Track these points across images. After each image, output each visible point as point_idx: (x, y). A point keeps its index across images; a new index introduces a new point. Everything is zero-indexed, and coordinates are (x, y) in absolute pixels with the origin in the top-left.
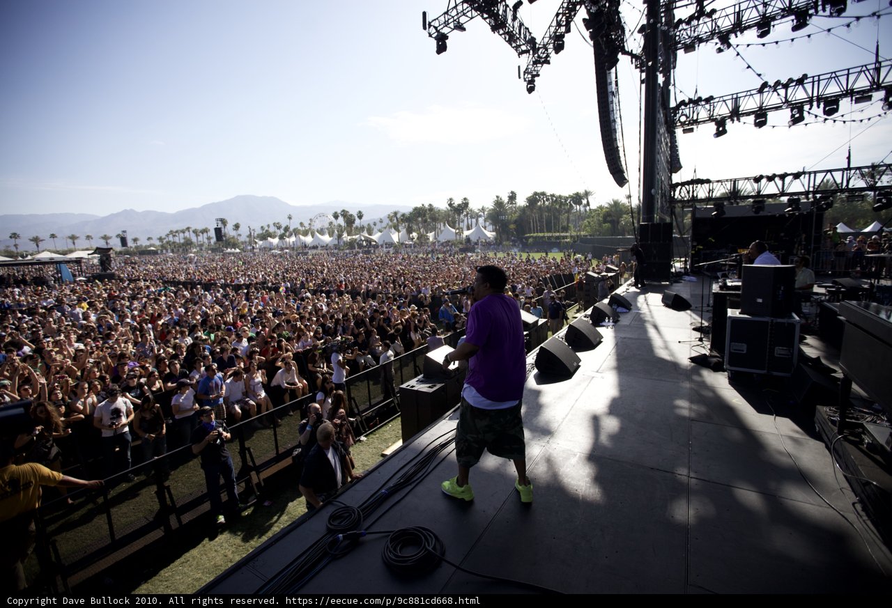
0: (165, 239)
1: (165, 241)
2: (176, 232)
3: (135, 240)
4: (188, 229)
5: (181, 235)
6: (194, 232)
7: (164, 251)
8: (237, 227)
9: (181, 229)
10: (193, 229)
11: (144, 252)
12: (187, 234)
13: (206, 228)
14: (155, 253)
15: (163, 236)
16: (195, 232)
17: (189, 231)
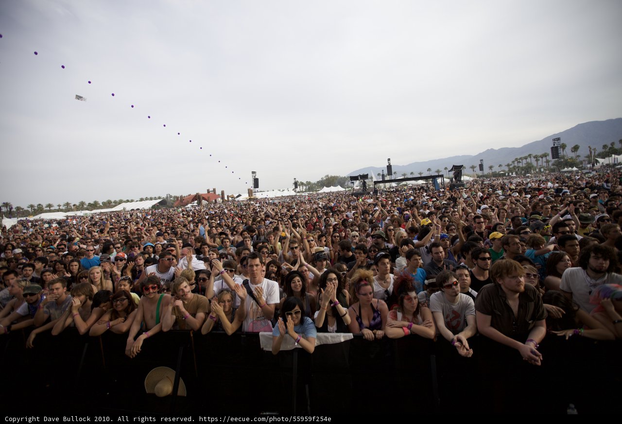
0: (511, 165)
1: (511, 167)
2: (521, 158)
3: (491, 168)
4: (530, 156)
5: (524, 161)
6: (534, 157)
7: (510, 174)
8: (576, 148)
9: (523, 156)
10: (534, 155)
11: (496, 175)
12: (529, 160)
13: (546, 153)
14: (504, 175)
15: (511, 163)
16: (536, 157)
17: (530, 157)
